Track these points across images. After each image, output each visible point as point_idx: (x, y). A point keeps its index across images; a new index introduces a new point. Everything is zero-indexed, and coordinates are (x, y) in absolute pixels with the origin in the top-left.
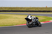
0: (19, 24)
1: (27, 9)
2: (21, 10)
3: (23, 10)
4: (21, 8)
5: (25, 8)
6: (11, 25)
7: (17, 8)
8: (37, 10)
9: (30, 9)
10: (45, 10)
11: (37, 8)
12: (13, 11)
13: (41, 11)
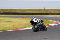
0: (13, 28)
1: (22, 11)
2: (15, 12)
3: (18, 12)
4: (15, 10)
5: (19, 10)
6: (3, 30)
7: (11, 9)
8: (34, 12)
9: (26, 11)
10: (43, 12)
11: (34, 10)
12: (6, 13)
13: (38, 13)
